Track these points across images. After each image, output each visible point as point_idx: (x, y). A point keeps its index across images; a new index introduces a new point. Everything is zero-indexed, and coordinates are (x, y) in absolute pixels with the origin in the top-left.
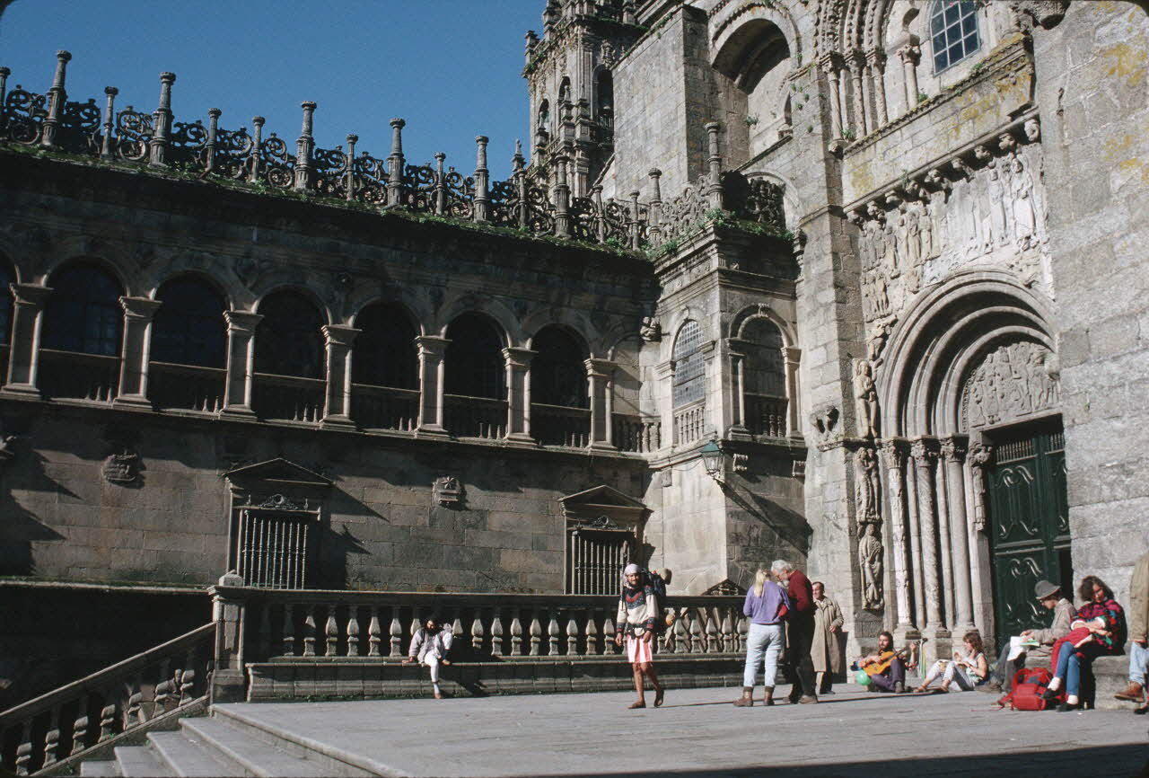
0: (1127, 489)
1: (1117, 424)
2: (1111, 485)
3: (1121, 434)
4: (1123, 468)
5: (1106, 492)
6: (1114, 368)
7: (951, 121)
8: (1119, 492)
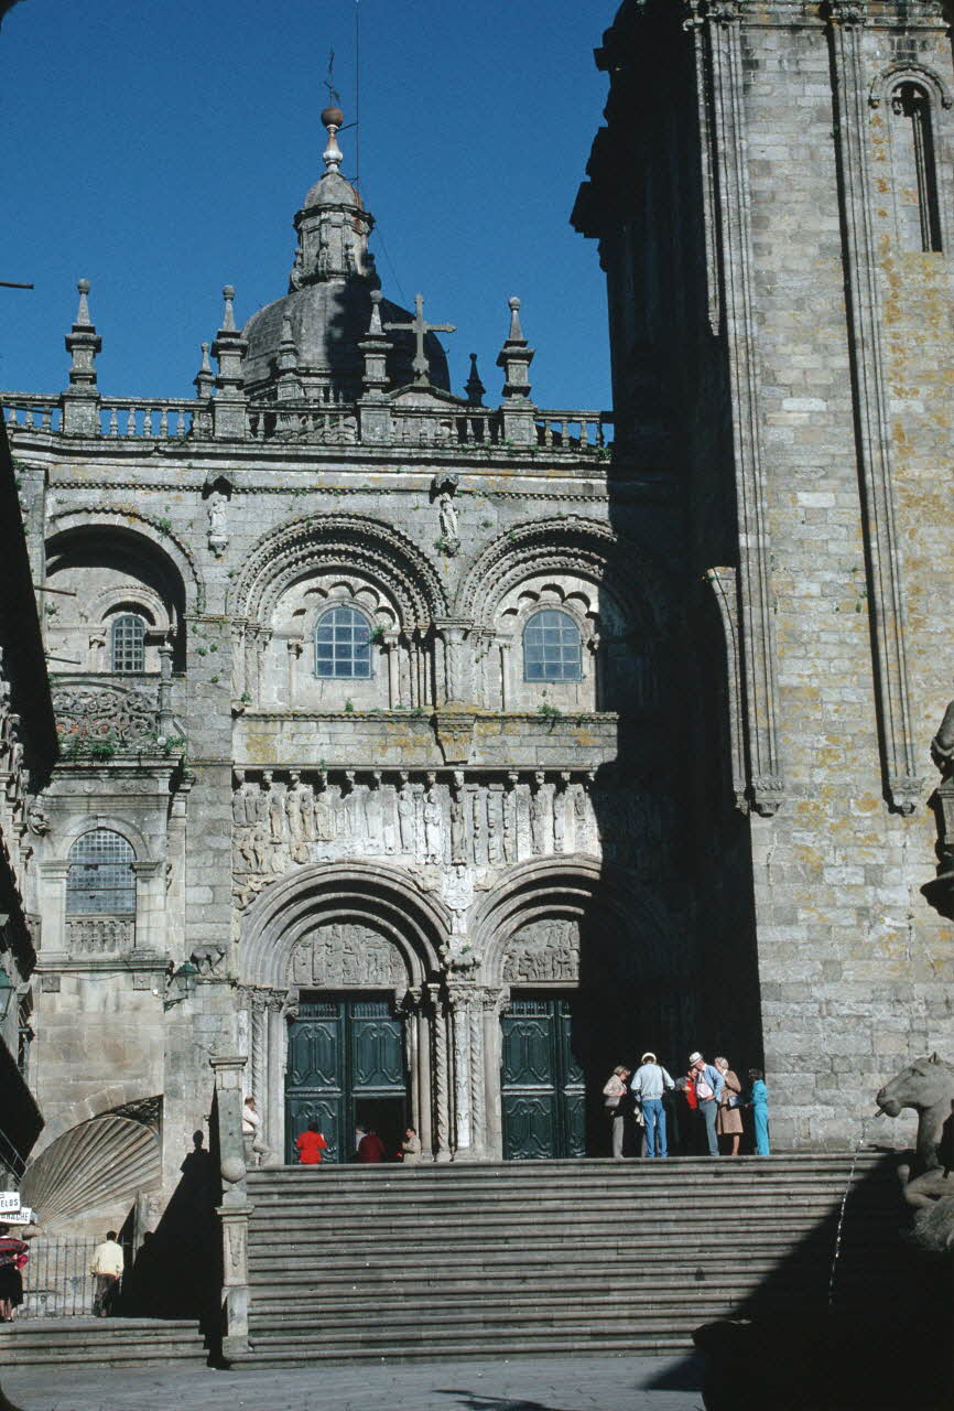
0: (802, 1068)
1: (798, 1036)
2: (793, 1066)
3: (800, 1041)
4: (800, 1058)
5: (790, 1068)
6: (796, 1007)
7: (377, 739)
8: (797, 1069)
